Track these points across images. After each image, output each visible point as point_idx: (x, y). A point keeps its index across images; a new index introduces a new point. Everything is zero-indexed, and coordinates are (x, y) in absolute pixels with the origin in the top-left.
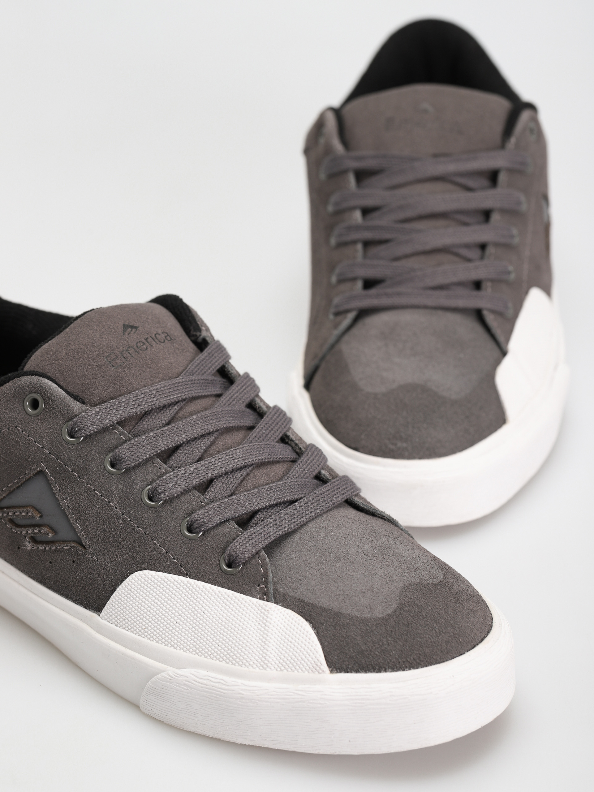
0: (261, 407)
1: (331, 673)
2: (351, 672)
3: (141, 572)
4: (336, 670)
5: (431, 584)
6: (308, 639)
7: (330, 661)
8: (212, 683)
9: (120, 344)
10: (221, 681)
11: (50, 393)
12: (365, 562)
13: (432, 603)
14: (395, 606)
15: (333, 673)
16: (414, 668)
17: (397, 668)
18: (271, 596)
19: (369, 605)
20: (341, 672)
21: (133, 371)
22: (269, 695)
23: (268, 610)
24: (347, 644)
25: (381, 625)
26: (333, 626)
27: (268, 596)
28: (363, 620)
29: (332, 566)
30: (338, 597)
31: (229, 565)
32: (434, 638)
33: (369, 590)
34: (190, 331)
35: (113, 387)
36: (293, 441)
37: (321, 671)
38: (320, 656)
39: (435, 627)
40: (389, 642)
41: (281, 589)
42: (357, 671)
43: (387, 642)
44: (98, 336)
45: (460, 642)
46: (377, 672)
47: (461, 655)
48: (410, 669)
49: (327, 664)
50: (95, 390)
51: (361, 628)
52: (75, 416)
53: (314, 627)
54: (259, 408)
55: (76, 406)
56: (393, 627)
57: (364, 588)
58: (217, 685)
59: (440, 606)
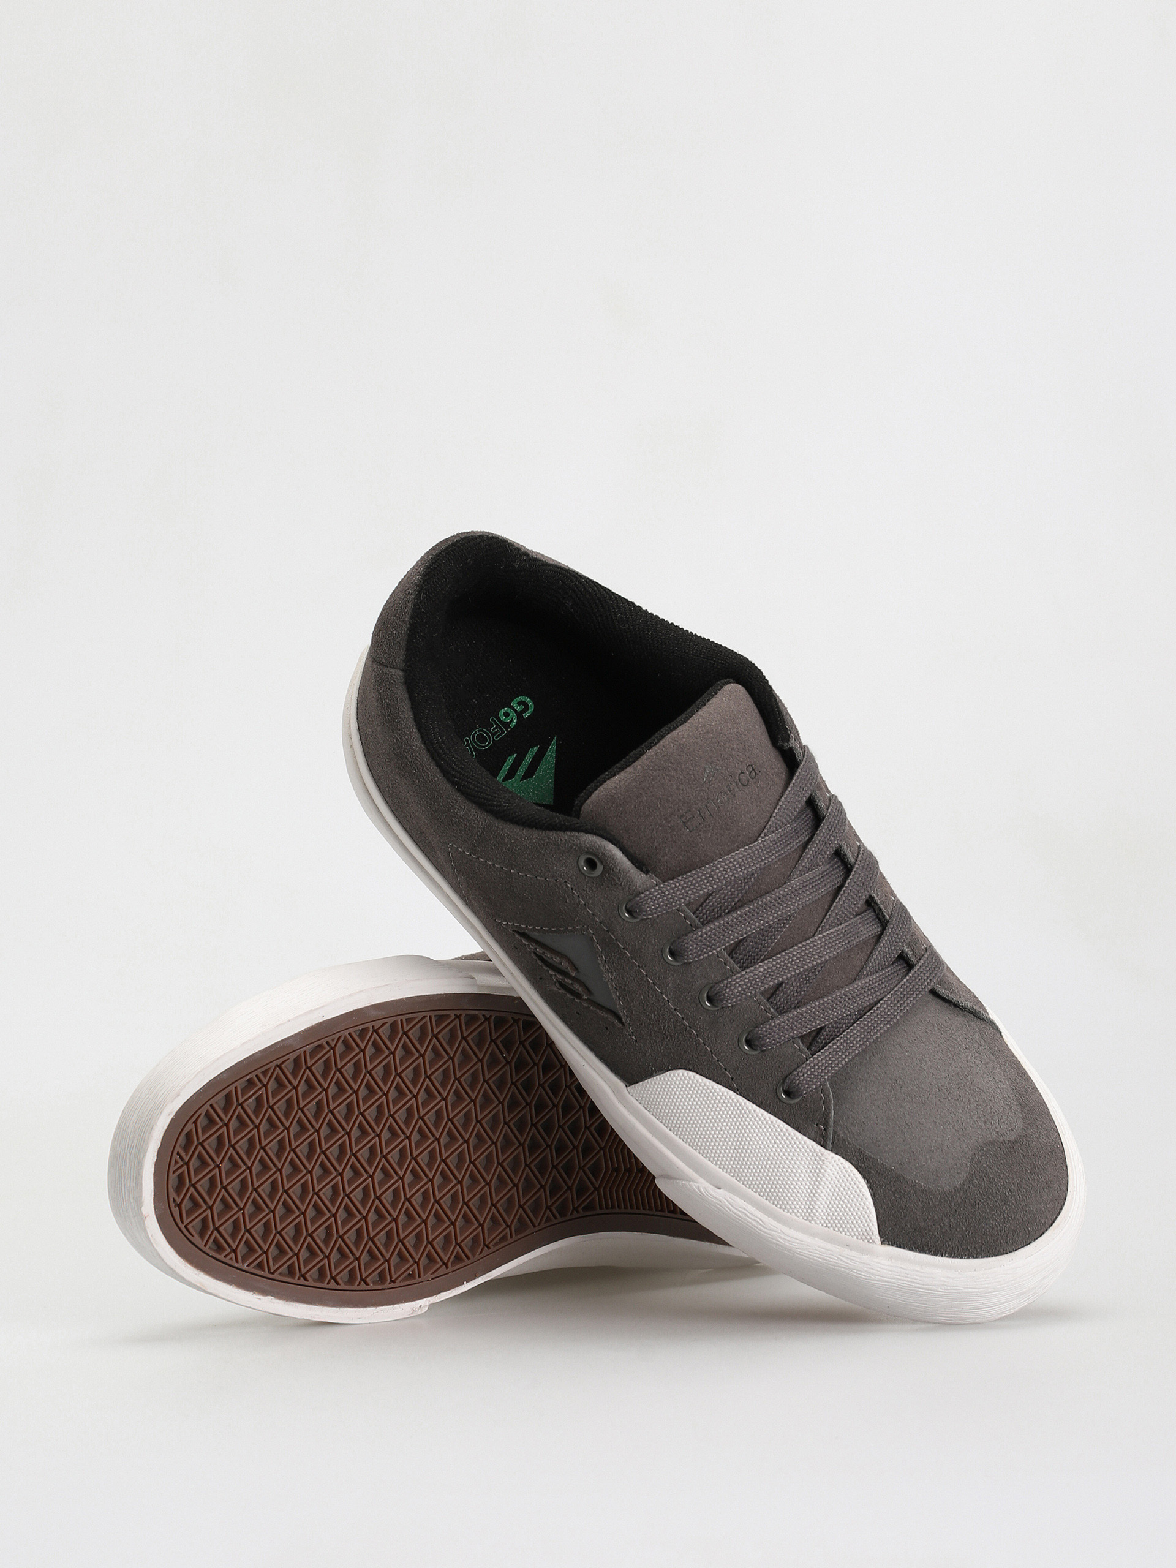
0: (846, 855)
1: (882, 1243)
2: (904, 1248)
3: (685, 1072)
4: (888, 1242)
5: (1007, 1142)
6: (862, 1203)
7: (882, 1230)
8: (749, 1219)
9: (699, 798)
10: (759, 1220)
11: (613, 864)
12: (938, 1103)
13: (1005, 1175)
14: (964, 1175)
15: (885, 1244)
16: (973, 1258)
17: (954, 1254)
18: (830, 1142)
19: (936, 1170)
20: (892, 1245)
21: (709, 835)
22: (809, 1252)
23: (823, 1160)
24: (905, 1216)
25: (946, 1201)
26: (892, 1191)
27: (825, 1141)
28: (926, 1191)
29: (901, 1106)
30: (902, 1153)
31: (787, 1093)
32: (1001, 1225)
33: (938, 1148)
34: (777, 741)
35: (684, 855)
36: (878, 905)
37: (871, 1241)
38: (873, 1225)
39: (1004, 1211)
40: (951, 1223)
41: (841, 1132)
42: (911, 1249)
43: (949, 1223)
44: (675, 787)
45: (1029, 1231)
46: (932, 1255)
47: (1027, 1245)
48: (968, 1258)
49: (879, 1233)
50: (663, 857)
51: (923, 1201)
52: (638, 894)
53: (871, 1188)
54: (844, 855)
55: (639, 878)
56: (958, 1205)
57: (933, 1144)
58: (753, 1222)
59: (1013, 1179)
